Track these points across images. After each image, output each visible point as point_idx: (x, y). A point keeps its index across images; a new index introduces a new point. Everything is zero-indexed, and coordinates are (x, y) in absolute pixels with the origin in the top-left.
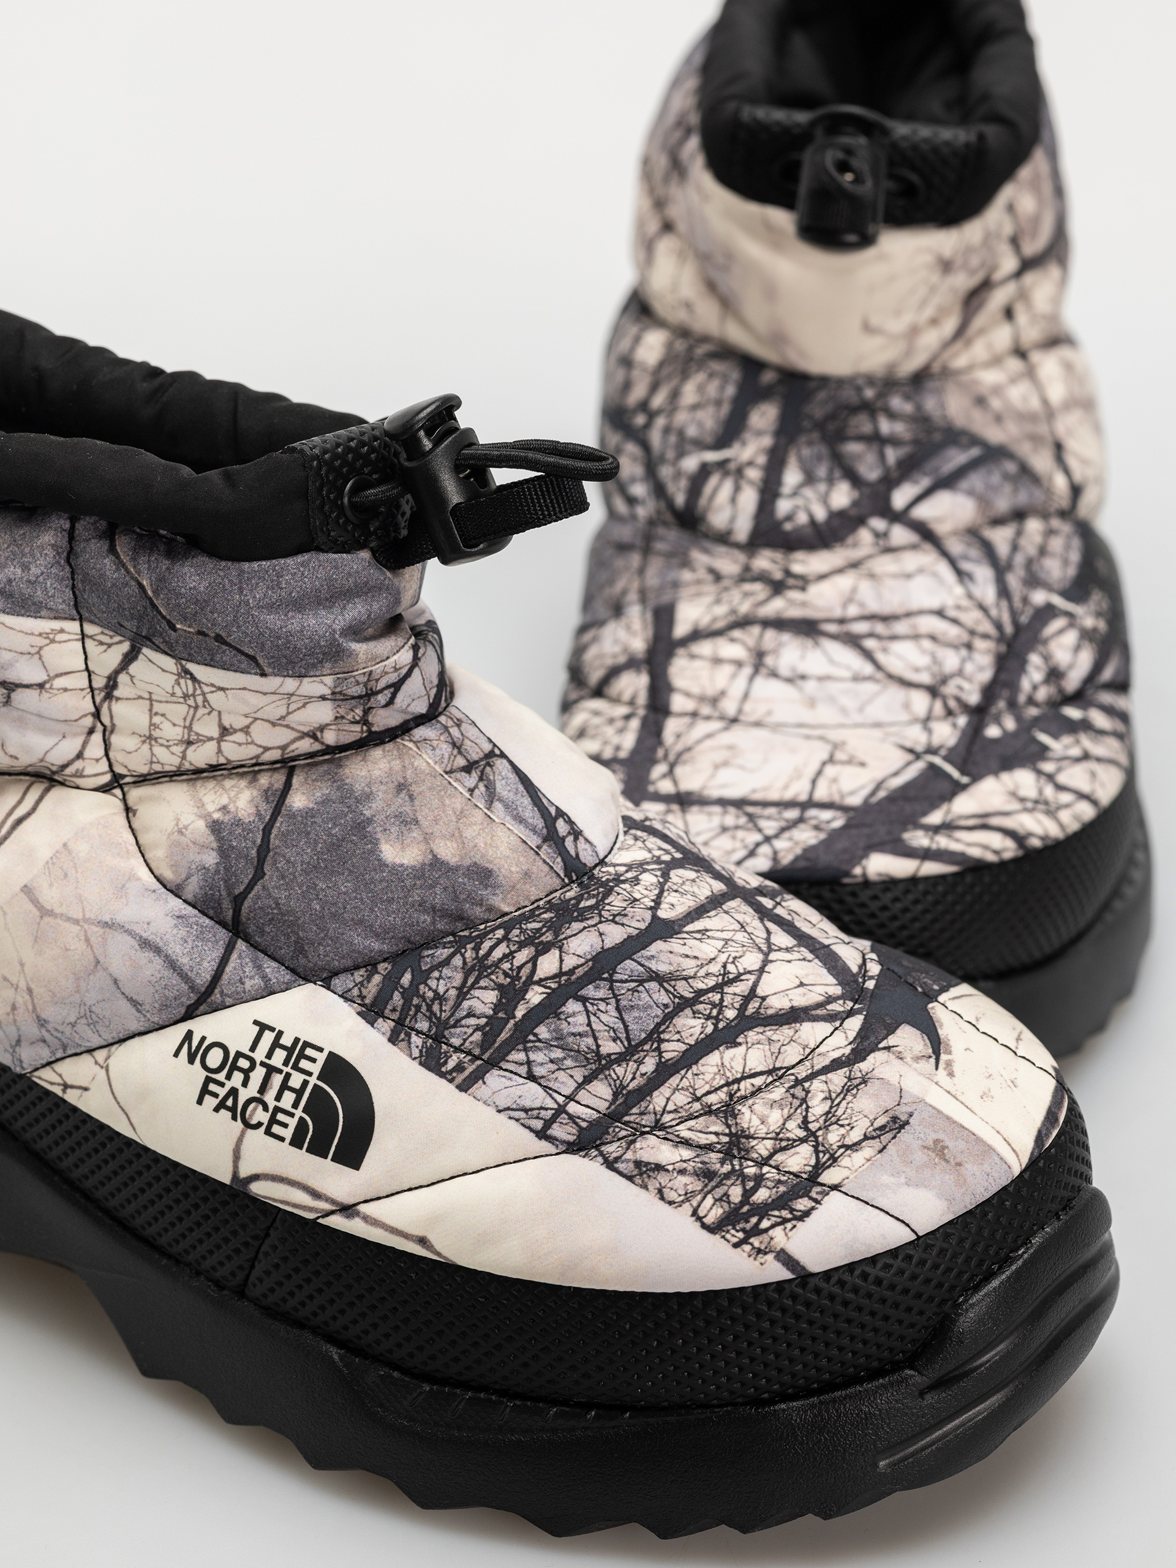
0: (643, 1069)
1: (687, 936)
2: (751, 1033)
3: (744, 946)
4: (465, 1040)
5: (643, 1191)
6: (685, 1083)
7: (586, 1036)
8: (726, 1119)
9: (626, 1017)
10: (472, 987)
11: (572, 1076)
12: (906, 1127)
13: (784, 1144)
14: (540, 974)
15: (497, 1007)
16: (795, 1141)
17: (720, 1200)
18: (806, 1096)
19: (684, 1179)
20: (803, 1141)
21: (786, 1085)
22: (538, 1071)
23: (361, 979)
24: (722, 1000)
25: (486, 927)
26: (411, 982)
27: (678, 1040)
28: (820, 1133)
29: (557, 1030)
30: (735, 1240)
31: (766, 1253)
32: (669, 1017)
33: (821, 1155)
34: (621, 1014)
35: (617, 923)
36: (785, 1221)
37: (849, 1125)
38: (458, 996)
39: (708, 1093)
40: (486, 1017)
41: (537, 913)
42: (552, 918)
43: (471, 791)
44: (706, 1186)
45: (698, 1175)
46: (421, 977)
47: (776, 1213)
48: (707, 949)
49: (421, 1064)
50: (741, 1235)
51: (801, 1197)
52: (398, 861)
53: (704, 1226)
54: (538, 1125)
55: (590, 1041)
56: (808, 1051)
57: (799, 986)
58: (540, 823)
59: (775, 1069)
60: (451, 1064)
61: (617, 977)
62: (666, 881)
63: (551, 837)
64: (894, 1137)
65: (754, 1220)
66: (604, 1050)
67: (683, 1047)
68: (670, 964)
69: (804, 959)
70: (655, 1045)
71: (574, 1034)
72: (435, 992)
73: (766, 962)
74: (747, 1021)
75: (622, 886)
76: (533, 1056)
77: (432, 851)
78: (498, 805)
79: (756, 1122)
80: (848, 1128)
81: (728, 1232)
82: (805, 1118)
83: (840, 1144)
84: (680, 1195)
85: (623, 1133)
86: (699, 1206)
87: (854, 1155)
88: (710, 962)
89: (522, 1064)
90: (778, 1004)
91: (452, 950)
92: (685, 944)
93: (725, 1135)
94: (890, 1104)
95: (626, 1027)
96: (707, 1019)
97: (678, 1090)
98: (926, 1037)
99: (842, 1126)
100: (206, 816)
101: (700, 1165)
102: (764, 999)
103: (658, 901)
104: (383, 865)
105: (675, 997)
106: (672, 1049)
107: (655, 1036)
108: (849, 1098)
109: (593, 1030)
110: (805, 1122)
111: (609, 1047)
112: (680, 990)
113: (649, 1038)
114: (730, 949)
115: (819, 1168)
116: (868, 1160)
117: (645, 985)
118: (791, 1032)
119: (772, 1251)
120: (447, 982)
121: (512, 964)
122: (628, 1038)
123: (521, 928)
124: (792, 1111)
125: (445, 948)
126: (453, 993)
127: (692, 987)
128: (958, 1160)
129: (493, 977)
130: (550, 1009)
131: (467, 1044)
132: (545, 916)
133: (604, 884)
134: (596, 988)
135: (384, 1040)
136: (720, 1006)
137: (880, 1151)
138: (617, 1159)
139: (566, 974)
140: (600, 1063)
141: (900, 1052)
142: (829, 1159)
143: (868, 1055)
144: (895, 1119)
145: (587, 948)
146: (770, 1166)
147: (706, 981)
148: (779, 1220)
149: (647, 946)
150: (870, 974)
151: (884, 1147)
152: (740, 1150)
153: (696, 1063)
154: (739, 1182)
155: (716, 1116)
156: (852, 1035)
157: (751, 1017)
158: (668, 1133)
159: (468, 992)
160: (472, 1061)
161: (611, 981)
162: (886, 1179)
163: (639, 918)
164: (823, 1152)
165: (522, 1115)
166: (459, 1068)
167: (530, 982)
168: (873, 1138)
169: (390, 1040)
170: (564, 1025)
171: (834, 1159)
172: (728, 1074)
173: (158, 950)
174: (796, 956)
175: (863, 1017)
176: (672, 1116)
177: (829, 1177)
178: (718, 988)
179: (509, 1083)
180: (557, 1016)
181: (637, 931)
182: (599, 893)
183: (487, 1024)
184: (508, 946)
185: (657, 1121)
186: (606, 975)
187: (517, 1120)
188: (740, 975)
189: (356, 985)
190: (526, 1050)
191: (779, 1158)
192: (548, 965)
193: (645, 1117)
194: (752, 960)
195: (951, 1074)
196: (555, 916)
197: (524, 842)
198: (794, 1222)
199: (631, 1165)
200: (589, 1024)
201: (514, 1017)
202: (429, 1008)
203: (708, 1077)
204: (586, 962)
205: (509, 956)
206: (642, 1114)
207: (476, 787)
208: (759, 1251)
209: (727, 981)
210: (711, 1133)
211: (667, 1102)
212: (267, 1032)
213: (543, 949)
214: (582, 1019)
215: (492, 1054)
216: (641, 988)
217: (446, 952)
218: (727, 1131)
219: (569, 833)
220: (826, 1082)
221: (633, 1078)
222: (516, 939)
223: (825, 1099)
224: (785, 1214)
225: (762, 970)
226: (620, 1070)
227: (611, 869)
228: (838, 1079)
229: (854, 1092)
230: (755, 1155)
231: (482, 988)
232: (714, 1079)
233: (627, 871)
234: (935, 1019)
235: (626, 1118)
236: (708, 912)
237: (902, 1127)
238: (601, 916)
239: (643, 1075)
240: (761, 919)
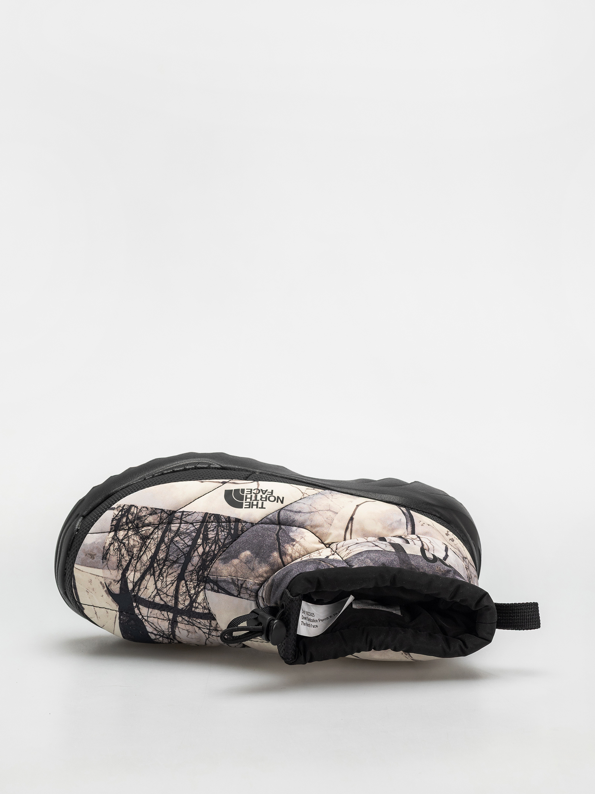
0: (167, 538)
1: (175, 579)
2: (149, 564)
3: (163, 588)
4: (212, 524)
5: (152, 507)
6: (156, 541)
7: (183, 538)
8: (142, 536)
9: (177, 548)
10: (216, 536)
11: (183, 528)
12: (102, 558)
13: (126, 536)
14: (201, 547)
15: (207, 534)
16: (124, 538)
17: (133, 513)
18: (128, 553)
19: (144, 514)
20: (123, 540)
21: (134, 555)
22: (191, 525)
23: (244, 527)
24: (159, 567)
25: (220, 552)
26: (231, 531)
27: (163, 550)
28: (120, 544)
29: (191, 536)
30: (125, 506)
31: (117, 507)
32: (167, 554)
33: (117, 538)
34: (178, 547)
35: (191, 571)
36: (116, 516)
37: (115, 550)
38: (218, 533)
39: (150, 542)
40: (209, 531)
41: (210, 563)
42: (206, 563)
43: (238, 580)
44: (138, 515)
45: (141, 517)
46: (228, 534)
47: (119, 517)
48: (169, 579)
49: (220, 515)
50: (124, 508)
51: (116, 524)
52: (245, 552)
53: (134, 506)
54: (185, 513)
55: (182, 538)
56: (136, 570)
57: (146, 586)
58: (220, 584)
59: (140, 559)
60: (212, 518)
61: (183, 556)
62: (189, 594)
63: (216, 582)
64: (103, 553)
65: (123, 513)
66: (178, 537)
67: (161, 549)
68: (174, 568)
69: (150, 597)
70: (167, 545)
71: (186, 537)
72: (224, 532)
73: (156, 587)
74: (151, 566)
75: (196, 584)
76: (194, 528)
77: (239, 559)
78: (230, 581)
79: (135, 539)
80: (114, 549)
81: (128, 507)
82: (125, 546)
83: (114, 543)
84: (143, 510)
85: (164, 521)
86: (137, 510)
87: (109, 542)
88: (166, 576)
89: (195, 525)
90: (148, 577)
91: (225, 543)
92: (174, 576)
93: (140, 532)
94: (109, 563)
95: (176, 545)
96: (159, 559)
97: (157, 538)
98: (113, 592)
99: (116, 549)
100: (297, 542)
101: (142, 520)
102: (151, 575)
103: (186, 585)
104: (248, 549)
105: (169, 560)
106: (163, 547)
107: (168, 547)
108: (118, 559)
109: (183, 540)
110: (124, 545)
111: (177, 539)
112: (169, 563)
113: (169, 546)
114: (165, 584)
115: (115, 535)
116: (106, 543)
117: (176, 558)
118: (142, 571)
119: (116, 508)
120: (222, 535)
121: (209, 546)
122: (174, 543)
123: (211, 556)
124: (129, 547)
125: (227, 543)
126: (220, 533)
127: (167, 565)
128: (87, 556)
129: (212, 541)
130: (195, 540)
131: (211, 524)
132: (208, 563)
133: (200, 581)
134: (187, 550)
135: (231, 516)
136: (158, 565)
137: (104, 547)
138: (161, 512)
139: (195, 550)
140: (177, 534)
141: (115, 582)
142: (114, 538)
143: (121, 576)
144: (106, 559)
145: (194, 560)
146: (127, 530)
147: (165, 570)
148: (118, 516)
149: (181, 569)
150: (136, 608)
151: (104, 549)
152: (136, 530)
153: (156, 547)
154: (131, 520)
155: (145, 536)
156: (128, 581)
157: (151, 568)
158: (154, 526)
159: (216, 535)
160: (208, 521)
161: (184, 554)
162: (99, 541)
163: (187, 576)
164: (117, 539)
165: (189, 514)
166: (210, 518)
167: (203, 544)
168: (107, 550)
169: (230, 517)
170: (190, 538)
171: (113, 538)
172: (148, 549)
173: (296, 512)
174: (152, 597)
175: (130, 589)
176: (156, 531)
177: (112, 534)
178: (161, 570)
179: (196, 519)
180: (192, 539)
181: (186, 572)
182: (200, 577)
183: (208, 530)
184: (212, 549)
185: (158, 528)
186: (186, 555)
187: (190, 512)
188: (159, 578)
189: (244, 526)
190: (196, 529)
191: (126, 532)
192: (201, 550)
193: (161, 527)
194: (159, 584)
195: (101, 583)
196: (205, 564)
197: (221, 576)
198: (114, 517)
199: (157, 512)
200: (184, 541)
201: (202, 534)
202: (224, 528)
203: (152, 545)
204: (192, 556)
205: (210, 547)
206: (162, 528)
207: (238, 582)
208: (119, 507)
209: (161, 574)
210: (144, 530)
211: (158, 533)
212: (261, 507)
213: (204, 553)
214: (186, 541)
215: (204, 524)
216: (177, 557)
217: (226, 542)
218: (141, 533)
219: (213, 588)
220: (126, 561)
221: (168, 535)
222: (211, 552)
223: (123, 555)
224: (117, 518)
225: (156, 584)
226: (172, 535)
227: (202, 588)
228: (124, 564)
229: (118, 561)
230: (131, 530)
231: (213, 537)
232: (151, 546)
233: (198, 590)
234: (114, 601)
235: (166, 525)
236: (175, 592)
237: (103, 557)
238: (196, 571)
239: (167, 536)
240: (165, 603)
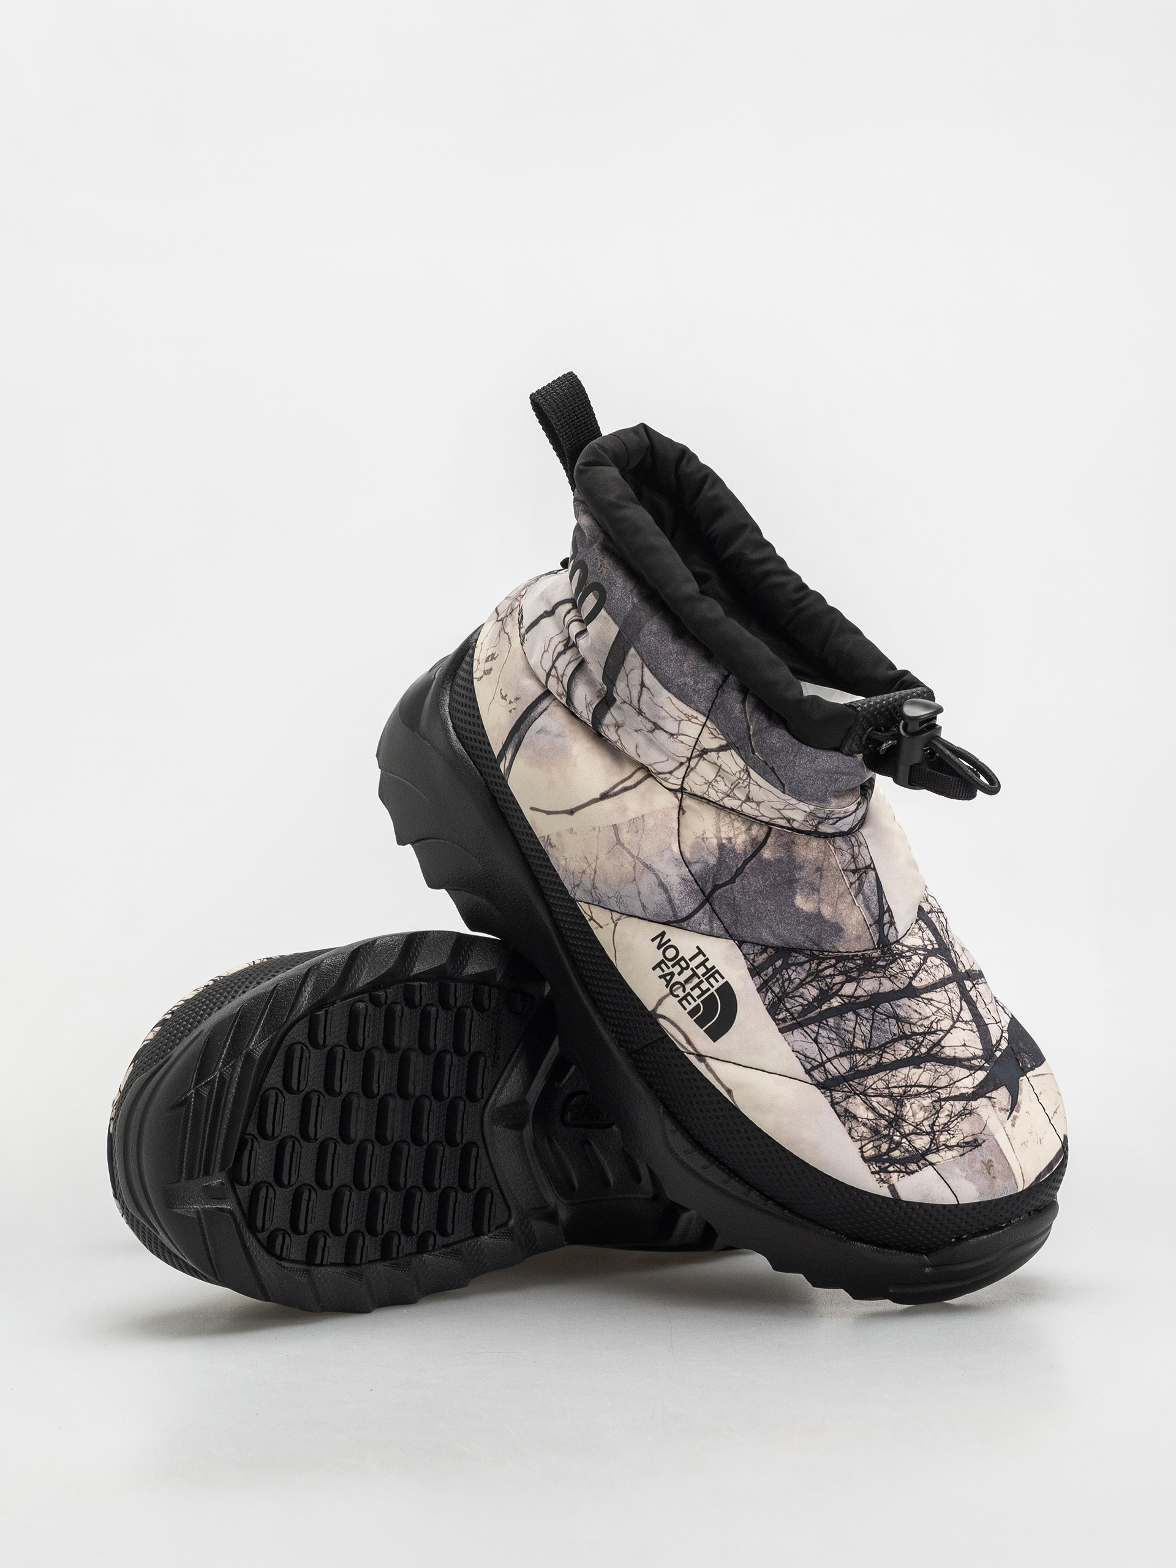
0: (870, 1062)
1: (920, 999)
2: (929, 1064)
3: (946, 1014)
4: (793, 1007)
5: (842, 1125)
6: (886, 1078)
7: (851, 1034)
8: (897, 1106)
9: (873, 1032)
10: (808, 983)
11: (835, 1050)
12: (979, 1147)
13: (918, 1131)
14: (843, 992)
15: (815, 999)
16: (924, 1132)
17: (876, 1147)
18: (940, 1110)
19: (864, 1128)
20: (928, 1134)
21: (933, 1099)
22: (820, 1040)
23: (757, 952)
24: (923, 1041)
25: (828, 955)
26: (780, 966)
27: (893, 1055)
28: (937, 1133)
29: (838, 1024)
30: (873, 1170)
31: (884, 1182)
32: (893, 1041)
33: (933, 1145)
34: (871, 1030)
35: (890, 980)
36: (901, 1171)
37: (952, 1135)
38: (799, 984)
39: (895, 1087)
40: (808, 1001)
41: (855, 958)
42: (861, 964)
43: (851, 884)
44: (873, 1137)
45: (871, 1130)
46: (786, 966)
47: (899, 1166)
48: (927, 1011)
49: (767, 1008)
50: (877, 1169)
51: (914, 1163)
52: (801, 907)
53: (862, 1156)
54: (808, 1066)
55: (851, 1037)
56: (952, 1082)
57: (963, 1046)
58: (877, 912)
59: (932, 1086)
60: (781, 1016)
61: (879, 1010)
62: (924, 963)
63: (879, 924)
64: (971, 1151)
65: (887, 1164)
66: (855, 1044)
67: (893, 1059)
68: (906, 1013)
69: (972, 1030)
70: (881, 1053)
71: (845, 1030)
72: (789, 976)
73: (953, 1027)
74: (930, 1057)
75: (902, 959)
76: (821, 1031)
77: (819, 909)
78: (861, 896)
79: (910, 1114)
80: (952, 1136)
81: (872, 1164)
82: (934, 1122)
83: (944, 1143)
84: (858, 1136)
85: (846, 1089)
86: (865, 1145)
87: (948, 1152)
88: (926, 1019)
89: (814, 1032)
90: (949, 1052)
91: (807, 959)
92: (918, 1004)
93: (893, 1114)
94: (977, 1131)
95: (871, 1037)
96: (911, 1049)
97: (881, 1080)
98: (1011, 1098)
99: (949, 1134)
100: (719, 838)
101: (874, 1125)
102: (943, 1047)
103: (915, 975)
104: (793, 905)
105: (901, 1031)
106: (888, 1058)
107: (883, 1048)
108: (959, 1120)
109: (855, 1032)
110: (933, 1124)
111: (859, 1044)
112: (905, 1029)
113: (879, 1048)
114: (939, 1014)
115: (929, 1151)
116: (953, 1158)
117: (890, 1020)
118: (948, 1070)
119: (887, 1182)
120: (796, 975)
121: (832, 981)
122: (870, 1044)
123: (844, 964)
124: (930, 1115)
125: (804, 956)
126: (797, 981)
127: (911, 1029)
128: (995, 1175)
129: (820, 983)
130: (839, 1012)
131: (793, 1010)
132: (858, 962)
133: (894, 955)
134: (866, 1011)
135: (755, 988)
136: (920, 1044)
137: (961, 1155)
138: (837, 1103)
139: (855, 997)
140: (851, 1050)
141: (995, 1103)
142: (935, 1149)
143: (979, 1098)
144: (976, 1140)
145: (871, 989)
146: (907, 1139)
147: (919, 1028)
148: (898, 1170)
149: (899, 999)
150: (1000, 1047)
151: (964, 1154)
152: (896, 1124)
153: (896, 1070)
154: (888, 1142)
155: (893, 1101)
156: (977, 1083)
157: (932, 1055)
158: (867, 1099)
159: (805, 984)
160: (792, 1019)
161: (875, 1011)
162: (957, 1171)
163: (902, 982)
164: (934, 1144)
165: (803, 1058)
166: (784, 1020)
167: (836, 994)
168: (961, 1147)
169: (757, 989)
170: (843, 1023)
171: (938, 1150)
172: (909, 1081)
174: (969, 1027)
175: (986, 1074)
176: (872, 1091)
177: (932, 1158)
178: (924, 1034)
179: (804, 1039)
180: (842, 1017)
181: (898, 989)
182: (889, 959)
183: (806, 1005)
184: (834, 971)
185: (865, 1090)
186: (873, 1007)
187: (799, 1059)
188: (937, 1030)
189: (754, 954)
190: (819, 1027)
191: (913, 1137)
192: (848, 989)
193: (860, 1086)
194: (946, 1024)
195: (1013, 1125)
196: (863, 964)
197: (865, 920)
198: (905, 1174)
199: (843, 1109)
200: (854, 1029)
201: (821, 1008)
202: (783, 983)
203: (898, 1079)
204: (867, 996)
205: (832, 976)
206: (859, 1084)
207: (854, 883)
208: (882, 1180)
209: (930, 1032)
210: (887, 1110)
211: (873, 1084)
212: (700, 956)
213: (850, 980)
214: (852, 1024)
215: (802, 1020)
216: (887, 1020)
217: (804, 959)
218: (895, 1112)
219: (888, 922)
220: (952, 1106)
221: (863, 1065)
222: (839, 969)
223: (948, 1115)
224: (903, 1168)
225: (948, 1031)
226: (858, 1058)
227: (900, 947)
228: (959, 1106)
229: (963, 1117)
230: (902, 1131)
231: (812, 985)
232: (901, 1081)
233: (908, 951)
234: (1020, 1087)
235: (851, 1082)
236: (937, 989)
237: (977, 1146)
238: (885, 973)
239: (868, 1065)
240: (961, 999)
